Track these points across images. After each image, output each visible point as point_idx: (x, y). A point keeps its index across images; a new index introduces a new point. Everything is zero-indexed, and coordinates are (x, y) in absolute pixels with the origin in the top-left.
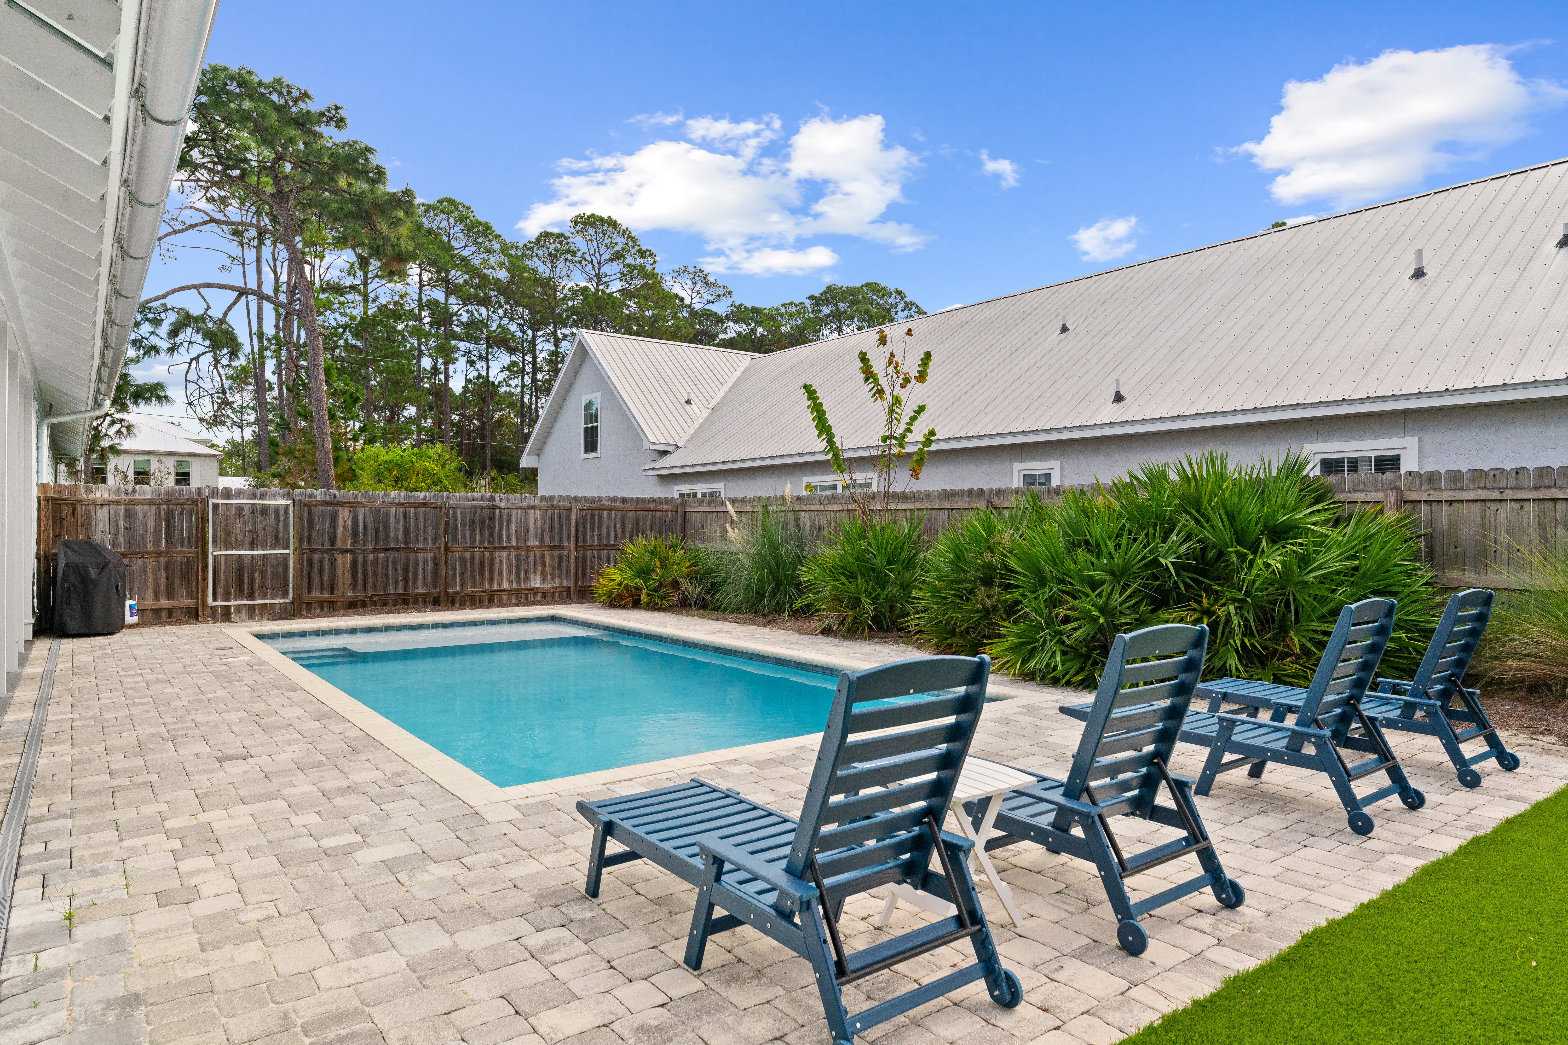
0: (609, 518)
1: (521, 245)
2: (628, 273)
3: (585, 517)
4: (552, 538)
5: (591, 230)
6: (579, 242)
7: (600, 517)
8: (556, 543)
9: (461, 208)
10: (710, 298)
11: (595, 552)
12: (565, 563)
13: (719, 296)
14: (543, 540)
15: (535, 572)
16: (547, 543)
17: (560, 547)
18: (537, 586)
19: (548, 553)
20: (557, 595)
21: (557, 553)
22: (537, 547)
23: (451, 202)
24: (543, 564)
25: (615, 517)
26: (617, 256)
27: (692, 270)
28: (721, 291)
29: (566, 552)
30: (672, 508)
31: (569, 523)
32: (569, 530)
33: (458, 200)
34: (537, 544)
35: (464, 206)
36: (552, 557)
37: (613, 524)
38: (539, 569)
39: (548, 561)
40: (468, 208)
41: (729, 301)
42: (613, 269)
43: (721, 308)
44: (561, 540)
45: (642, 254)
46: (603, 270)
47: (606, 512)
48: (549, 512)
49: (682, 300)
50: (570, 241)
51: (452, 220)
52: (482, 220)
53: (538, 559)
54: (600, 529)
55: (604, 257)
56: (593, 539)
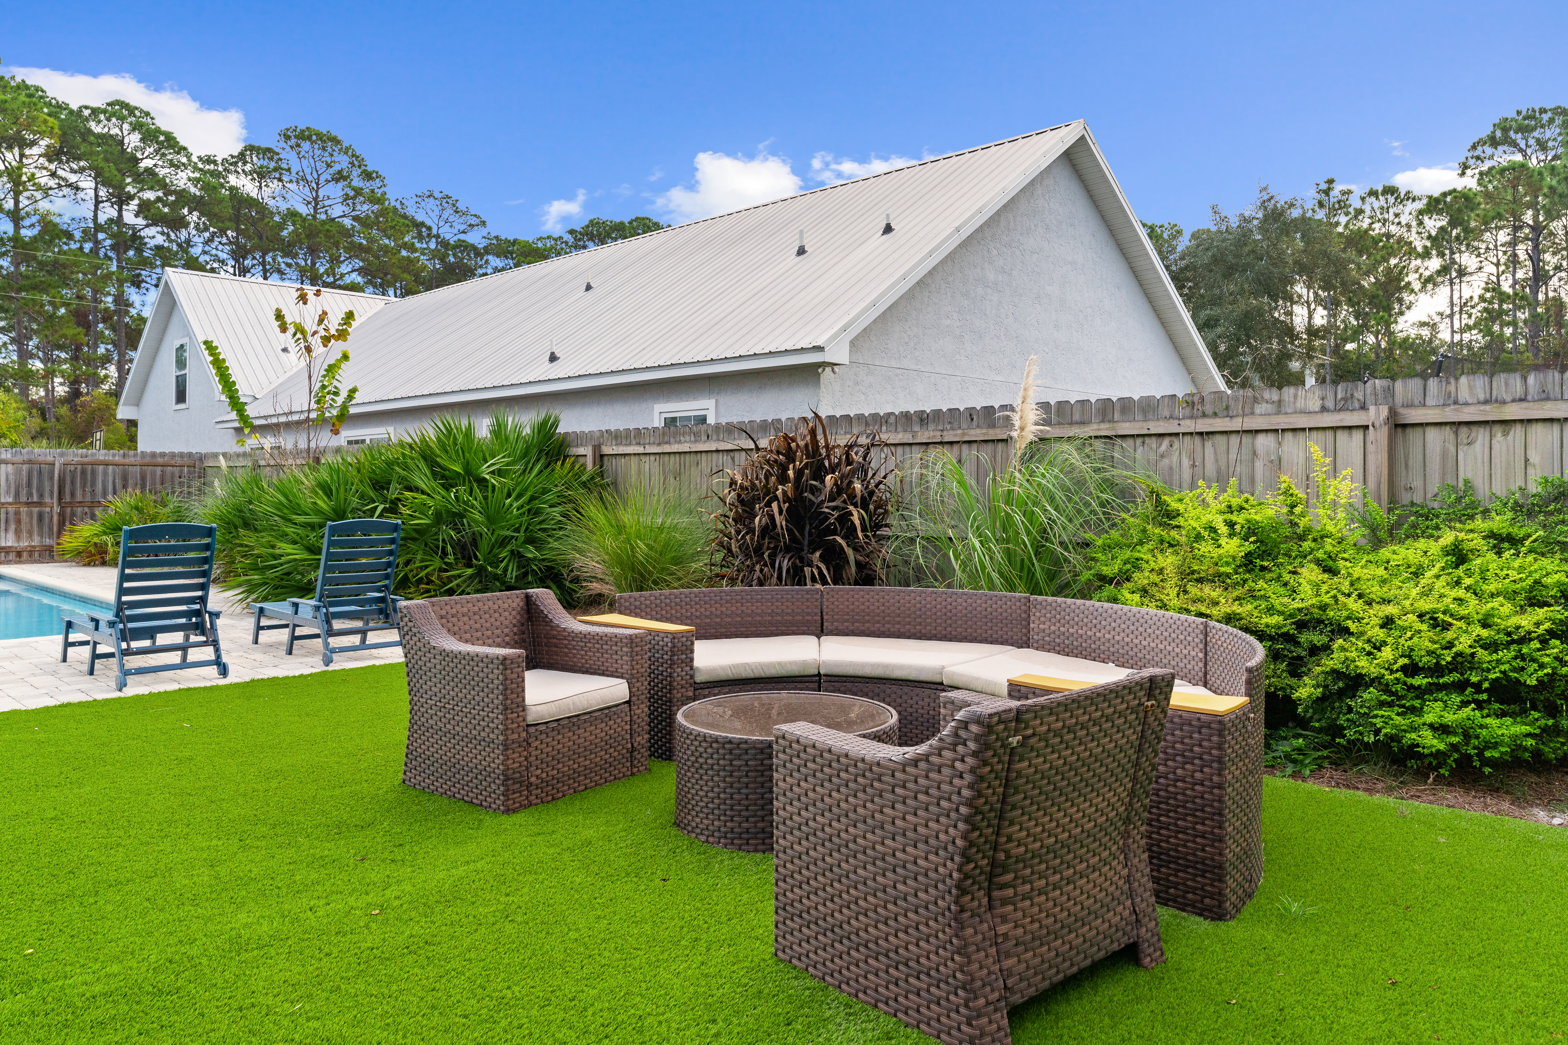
0: (105, 474)
1: (219, 159)
2: (353, 197)
3: (73, 473)
4: (30, 494)
5: (306, 145)
6: (289, 157)
7: (93, 472)
8: (35, 499)
9: (137, 113)
10: (462, 227)
11: (86, 509)
12: (47, 520)
13: (471, 226)
14: (17, 495)
15: (6, 530)
16: (24, 499)
17: (39, 504)
18: (9, 544)
19: (24, 510)
20: (37, 554)
21: (36, 510)
22: (10, 504)
23: (124, 105)
24: (18, 522)
25: (114, 472)
26: (339, 177)
27: (437, 195)
28: (474, 221)
29: (48, 509)
30: (191, 462)
31: (52, 478)
32: (52, 486)
33: (133, 103)
34: (10, 500)
35: (141, 111)
36: (30, 515)
37: (110, 479)
38: (13, 527)
39: (24, 518)
40: (147, 114)
41: (484, 232)
42: (333, 192)
43: (475, 238)
44: (41, 495)
45: (368, 176)
46: (321, 193)
47: (101, 467)
48: (25, 467)
49: (429, 229)
50: (281, 156)
51: (126, 126)
52: (164, 128)
53: (11, 516)
54: (93, 484)
55: (323, 179)
56: (83, 496)
